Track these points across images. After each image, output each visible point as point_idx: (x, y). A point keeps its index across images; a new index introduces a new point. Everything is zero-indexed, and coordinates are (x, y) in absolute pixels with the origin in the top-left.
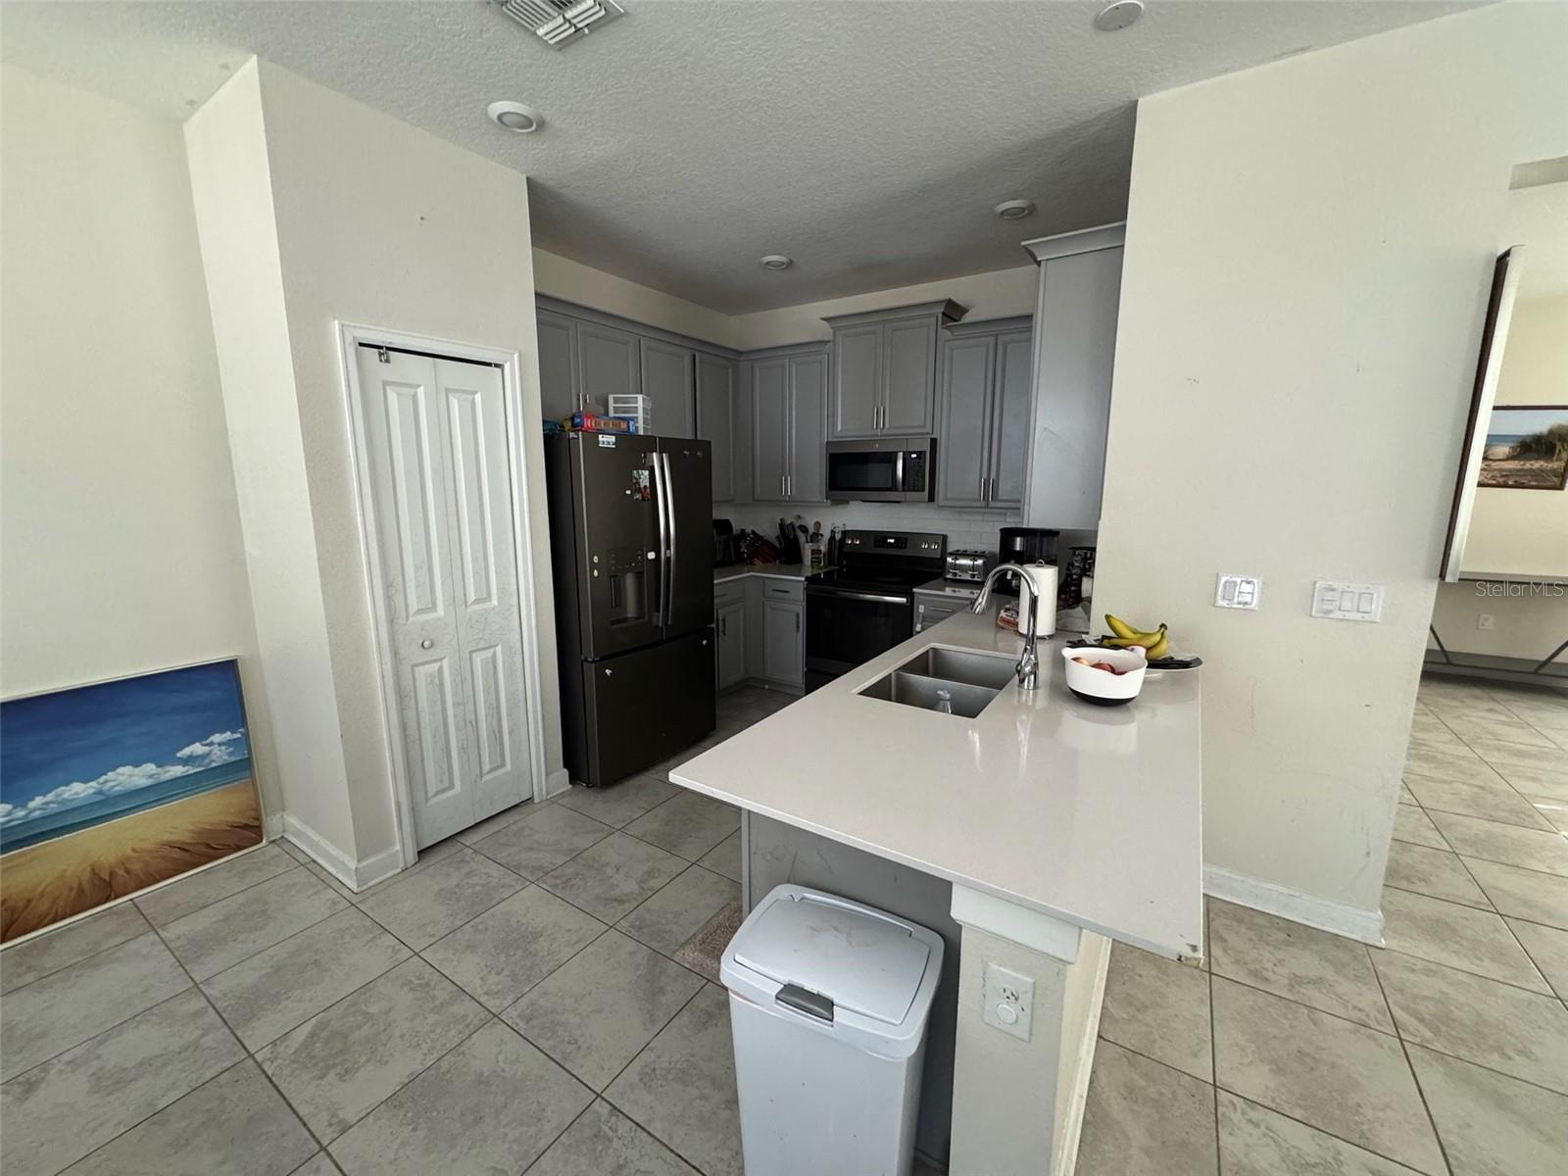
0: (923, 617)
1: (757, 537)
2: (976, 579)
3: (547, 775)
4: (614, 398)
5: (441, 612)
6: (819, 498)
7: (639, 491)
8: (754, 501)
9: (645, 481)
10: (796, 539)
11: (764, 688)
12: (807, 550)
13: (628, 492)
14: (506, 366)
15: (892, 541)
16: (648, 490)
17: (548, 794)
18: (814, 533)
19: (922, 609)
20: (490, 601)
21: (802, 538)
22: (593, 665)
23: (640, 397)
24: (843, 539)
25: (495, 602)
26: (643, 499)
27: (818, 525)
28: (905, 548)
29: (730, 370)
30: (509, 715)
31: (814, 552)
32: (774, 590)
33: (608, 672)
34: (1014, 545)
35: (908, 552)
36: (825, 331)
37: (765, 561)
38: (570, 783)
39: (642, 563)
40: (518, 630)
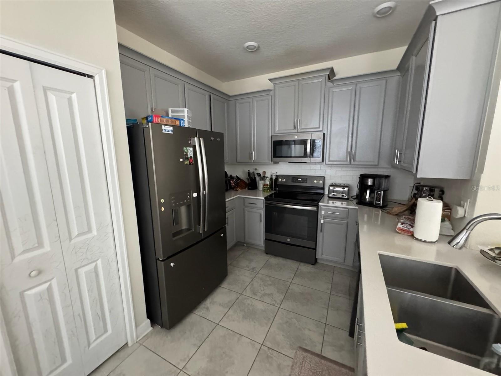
0: (324, 216)
1: (239, 179)
2: (344, 197)
3: (136, 326)
4: (172, 110)
5: (47, 248)
6: (267, 161)
7: (187, 159)
8: (237, 163)
9: (190, 154)
10: (255, 178)
11: (244, 246)
12: (261, 184)
13: (181, 160)
14: (95, 77)
15: (300, 179)
16: (193, 159)
17: (137, 339)
18: (263, 176)
19: (323, 212)
20: (91, 232)
21: (258, 178)
22: (163, 263)
23: (186, 110)
24: (277, 179)
25: (95, 232)
26: (190, 164)
27: (264, 172)
28: (306, 183)
29: (226, 104)
30: (108, 301)
31: (264, 185)
32: (249, 203)
33: (172, 264)
34: (367, 183)
35: (308, 184)
36: (270, 85)
37: (242, 188)
38: (151, 326)
39: (190, 199)
40: (113, 247)
